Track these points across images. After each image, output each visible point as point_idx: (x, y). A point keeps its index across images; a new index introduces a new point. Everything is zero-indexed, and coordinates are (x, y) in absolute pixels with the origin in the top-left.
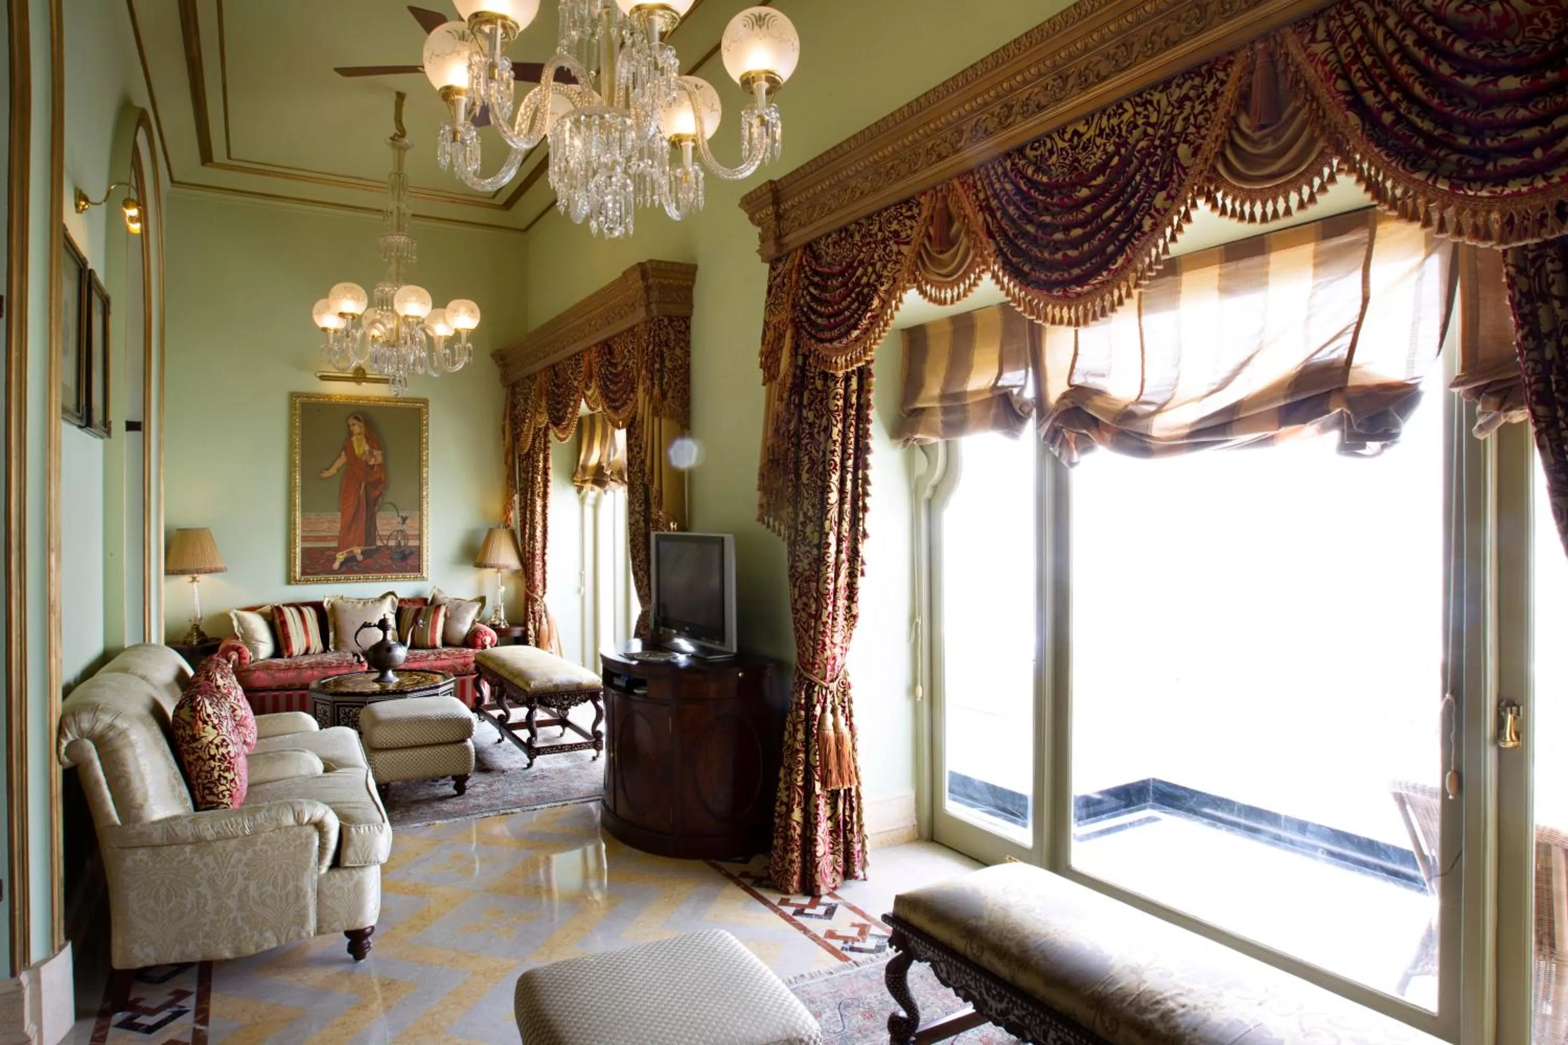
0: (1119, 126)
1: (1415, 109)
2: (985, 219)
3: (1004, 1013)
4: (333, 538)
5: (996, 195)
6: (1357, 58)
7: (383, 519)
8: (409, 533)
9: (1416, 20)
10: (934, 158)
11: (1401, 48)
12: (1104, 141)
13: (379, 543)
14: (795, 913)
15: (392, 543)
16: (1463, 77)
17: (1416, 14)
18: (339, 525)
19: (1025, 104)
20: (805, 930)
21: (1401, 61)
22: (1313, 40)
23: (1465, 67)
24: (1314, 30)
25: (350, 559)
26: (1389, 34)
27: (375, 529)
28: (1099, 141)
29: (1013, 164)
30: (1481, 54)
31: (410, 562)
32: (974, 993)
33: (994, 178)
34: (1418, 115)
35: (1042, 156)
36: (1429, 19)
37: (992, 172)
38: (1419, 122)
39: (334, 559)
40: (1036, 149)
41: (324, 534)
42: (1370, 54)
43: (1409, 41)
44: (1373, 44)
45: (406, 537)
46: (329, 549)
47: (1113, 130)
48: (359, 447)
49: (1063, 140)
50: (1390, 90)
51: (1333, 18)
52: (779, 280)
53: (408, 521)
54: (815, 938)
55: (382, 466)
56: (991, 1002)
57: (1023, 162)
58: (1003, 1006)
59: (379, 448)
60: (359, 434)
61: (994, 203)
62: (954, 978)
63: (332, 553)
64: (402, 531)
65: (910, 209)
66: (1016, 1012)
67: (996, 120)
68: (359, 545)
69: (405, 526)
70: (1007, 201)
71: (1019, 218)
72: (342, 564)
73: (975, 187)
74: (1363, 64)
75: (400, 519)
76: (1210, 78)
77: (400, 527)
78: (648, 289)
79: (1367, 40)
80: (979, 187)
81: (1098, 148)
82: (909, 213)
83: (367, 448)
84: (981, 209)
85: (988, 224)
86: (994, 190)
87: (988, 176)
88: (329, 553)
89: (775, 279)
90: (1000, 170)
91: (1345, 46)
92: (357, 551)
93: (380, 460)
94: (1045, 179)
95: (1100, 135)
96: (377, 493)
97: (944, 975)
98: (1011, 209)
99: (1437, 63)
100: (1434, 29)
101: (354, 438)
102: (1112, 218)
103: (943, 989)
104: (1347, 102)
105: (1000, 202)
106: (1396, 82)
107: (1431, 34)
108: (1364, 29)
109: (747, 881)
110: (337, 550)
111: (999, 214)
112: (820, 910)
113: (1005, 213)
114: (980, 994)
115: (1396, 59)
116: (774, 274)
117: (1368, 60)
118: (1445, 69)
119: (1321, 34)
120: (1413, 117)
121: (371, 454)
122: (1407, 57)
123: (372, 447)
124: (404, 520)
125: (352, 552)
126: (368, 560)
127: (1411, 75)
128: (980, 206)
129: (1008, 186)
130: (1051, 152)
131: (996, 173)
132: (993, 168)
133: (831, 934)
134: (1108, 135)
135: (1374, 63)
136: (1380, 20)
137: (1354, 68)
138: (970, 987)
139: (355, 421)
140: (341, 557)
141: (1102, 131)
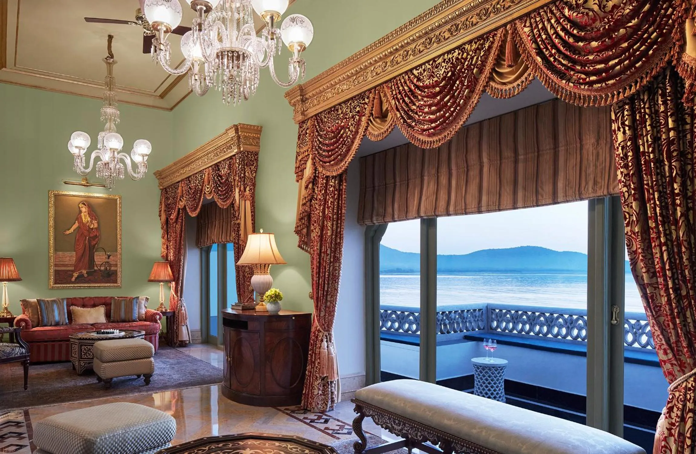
0: (452, 58)
1: (561, 56)
2: (395, 103)
3: (401, 430)
4: (71, 265)
5: (400, 93)
6: (540, 36)
7: (97, 256)
8: (111, 263)
9: (561, 21)
10: (374, 74)
11: (556, 33)
12: (445, 64)
13: (96, 268)
14: (311, 422)
15: (102, 268)
16: (578, 43)
17: (562, 18)
18: (74, 259)
19: (414, 51)
20: (315, 428)
21: (556, 38)
22: (525, 26)
23: (578, 39)
24: (526, 22)
25: (80, 277)
26: (552, 26)
27: (94, 261)
28: (443, 64)
29: (409, 77)
30: (583, 34)
31: (112, 278)
32: (389, 425)
33: (399, 85)
34: (562, 58)
35: (421, 72)
36: (566, 20)
37: (399, 82)
38: (562, 61)
39: (72, 276)
40: (418, 70)
41: (67, 263)
42: (545, 34)
43: (559, 29)
44: (547, 30)
45: (110, 265)
46: (69, 270)
47: (449, 59)
48: (85, 218)
49: (429, 65)
50: (552, 49)
51: (533, 18)
52: (304, 132)
53: (111, 257)
54: (320, 430)
55: (98, 229)
56: (395, 426)
57: (412, 76)
58: (400, 428)
59: (96, 219)
60: (85, 212)
61: (399, 96)
62: (380, 421)
63: (71, 273)
64: (108, 262)
65: (364, 100)
66: (406, 428)
67: (401, 57)
68: (85, 269)
69: (109, 260)
70: (405, 95)
71: (410, 103)
72: (76, 279)
73: (391, 88)
74: (542, 38)
75: (107, 256)
76: (488, 41)
77: (107, 260)
78: (239, 137)
79: (544, 28)
80: (393, 88)
81: (443, 67)
82: (363, 102)
83: (89, 219)
84: (394, 98)
85: (397, 105)
86: (399, 90)
87: (397, 84)
88: (69, 273)
89: (302, 132)
90: (403, 81)
91: (536, 30)
92: (84, 272)
93: (96, 225)
94: (421, 84)
95: (444, 62)
96: (95, 243)
97: (377, 421)
98: (406, 99)
99: (569, 38)
100: (567, 24)
101: (82, 214)
102: (448, 101)
103: (377, 426)
104: (536, 53)
105: (402, 96)
106: (554, 46)
107: (566, 26)
108: (544, 24)
109: (289, 412)
110: (73, 271)
111: (401, 101)
112: (323, 421)
113: (404, 101)
114: (391, 424)
115: (554, 36)
116: (302, 129)
117: (544, 37)
118: (571, 40)
119: (528, 24)
120: (560, 59)
121: (91, 222)
122: (558, 36)
123: (92, 219)
124: (109, 256)
125: (81, 272)
126: (90, 277)
127: (559, 43)
128: (393, 97)
129: (406, 88)
130: (424, 70)
131: (401, 82)
132: (400, 80)
133: (327, 428)
134: (447, 62)
135: (546, 38)
136: (549, 20)
137: (539, 40)
138: (387, 423)
139: (83, 205)
140: (76, 275)
141: (445, 60)
